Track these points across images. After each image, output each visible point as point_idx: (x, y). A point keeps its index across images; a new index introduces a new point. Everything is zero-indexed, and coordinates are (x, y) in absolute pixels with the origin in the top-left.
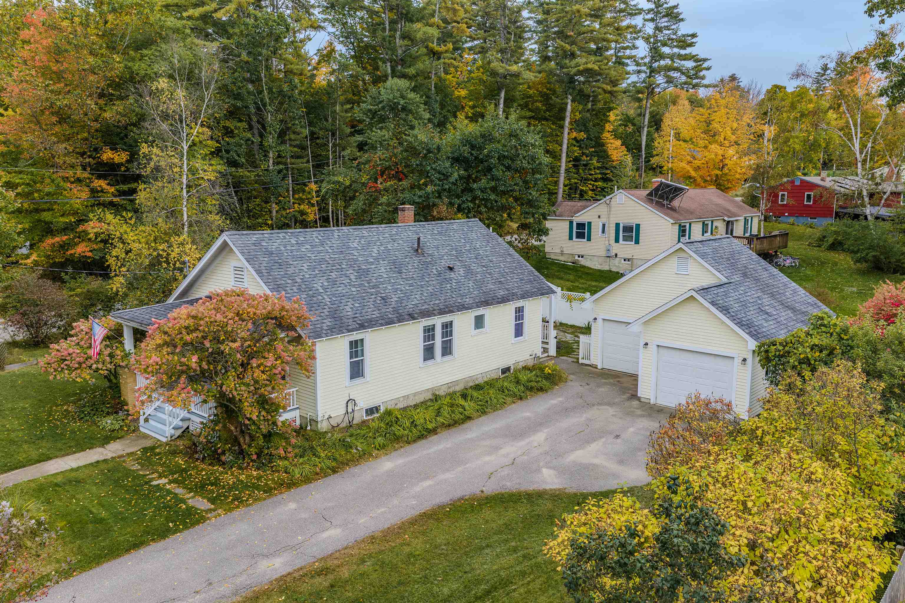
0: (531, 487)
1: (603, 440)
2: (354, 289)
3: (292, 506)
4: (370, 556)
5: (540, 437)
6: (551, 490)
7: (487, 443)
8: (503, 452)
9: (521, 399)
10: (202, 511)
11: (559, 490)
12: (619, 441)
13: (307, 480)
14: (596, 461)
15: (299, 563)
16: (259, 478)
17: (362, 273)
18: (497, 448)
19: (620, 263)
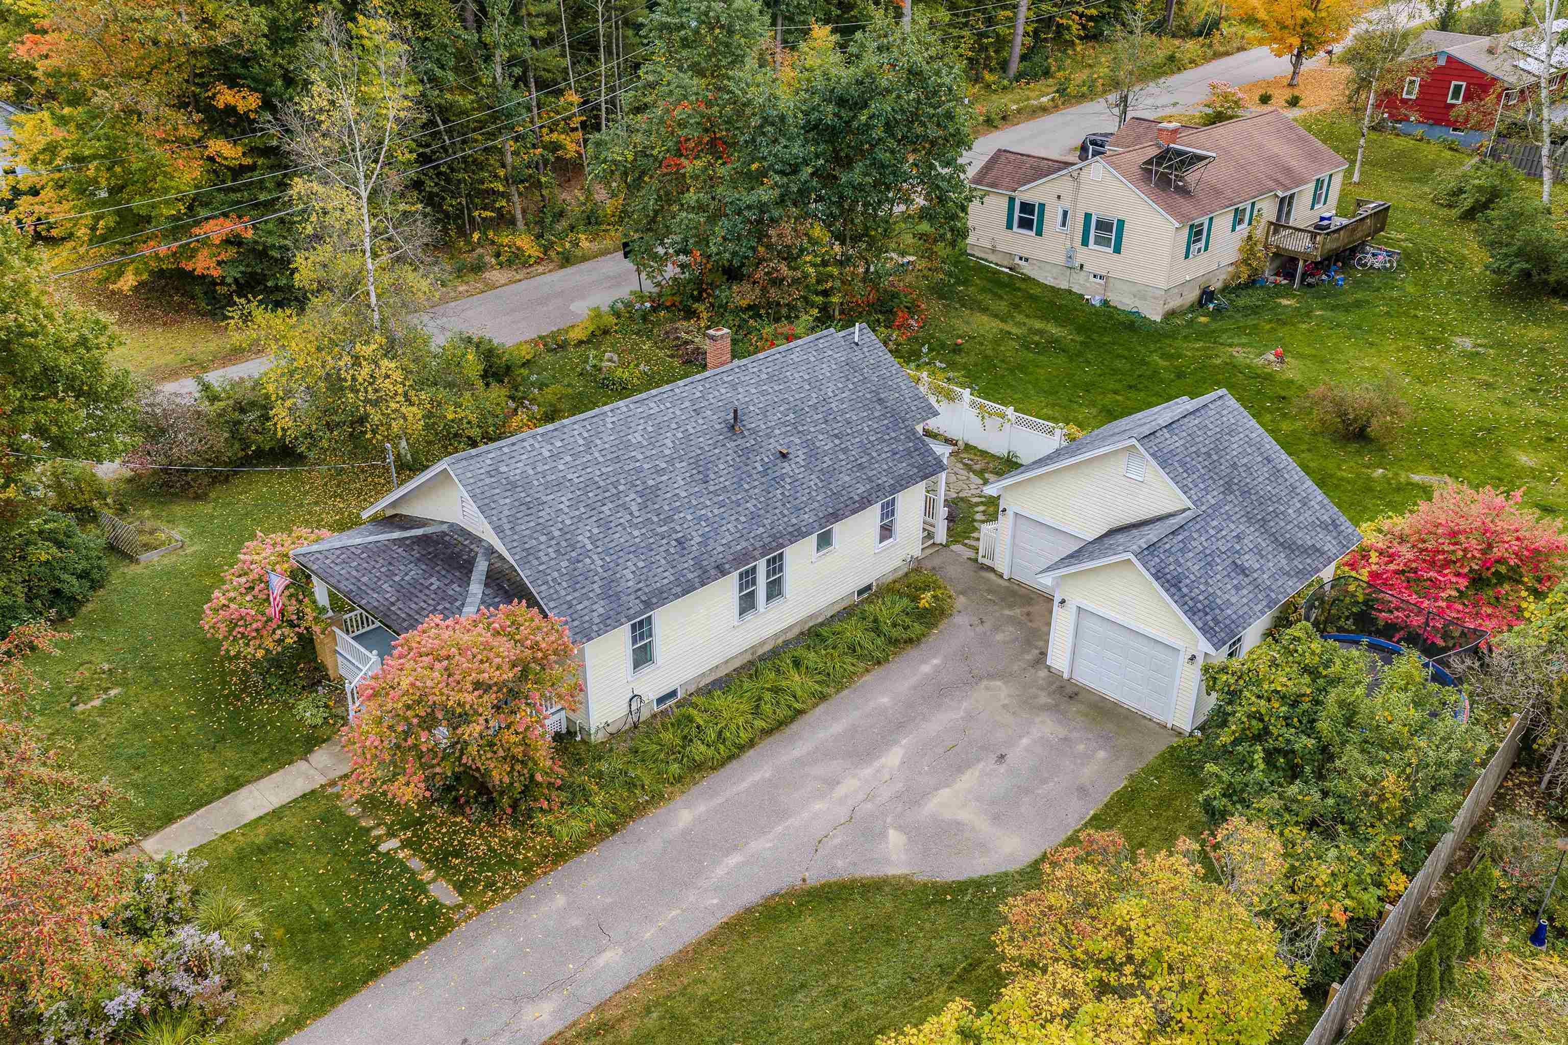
0: (868, 872)
1: (981, 765)
2: (636, 533)
3: (560, 900)
4: (657, 1004)
5: (893, 758)
6: (894, 877)
7: (819, 770)
8: (840, 791)
9: (879, 663)
10: (449, 908)
11: (905, 876)
12: (1002, 769)
13: (579, 847)
14: (963, 815)
15: (571, 1015)
16: (517, 845)
17: (649, 495)
18: (832, 783)
19: (1087, 280)
